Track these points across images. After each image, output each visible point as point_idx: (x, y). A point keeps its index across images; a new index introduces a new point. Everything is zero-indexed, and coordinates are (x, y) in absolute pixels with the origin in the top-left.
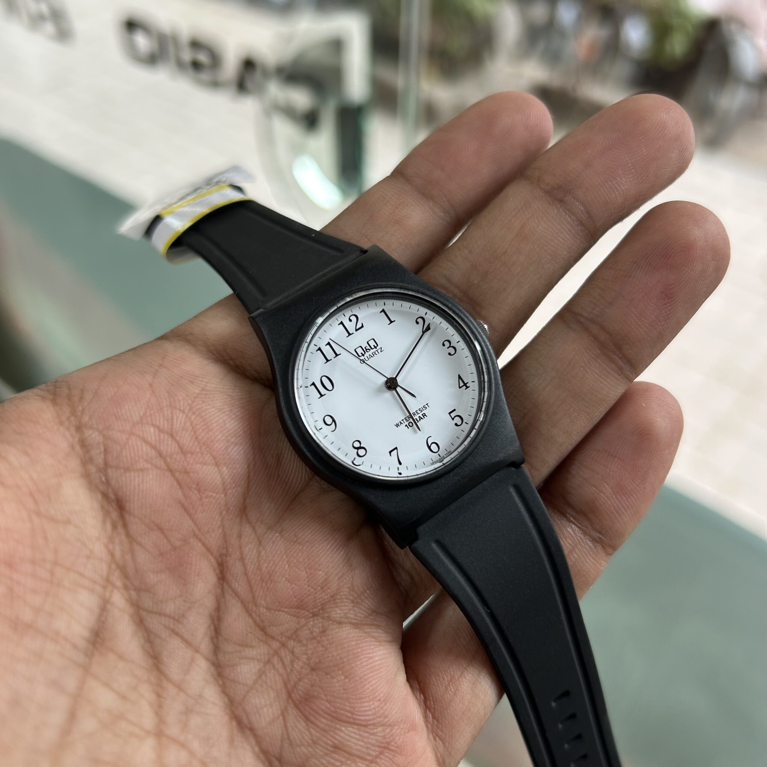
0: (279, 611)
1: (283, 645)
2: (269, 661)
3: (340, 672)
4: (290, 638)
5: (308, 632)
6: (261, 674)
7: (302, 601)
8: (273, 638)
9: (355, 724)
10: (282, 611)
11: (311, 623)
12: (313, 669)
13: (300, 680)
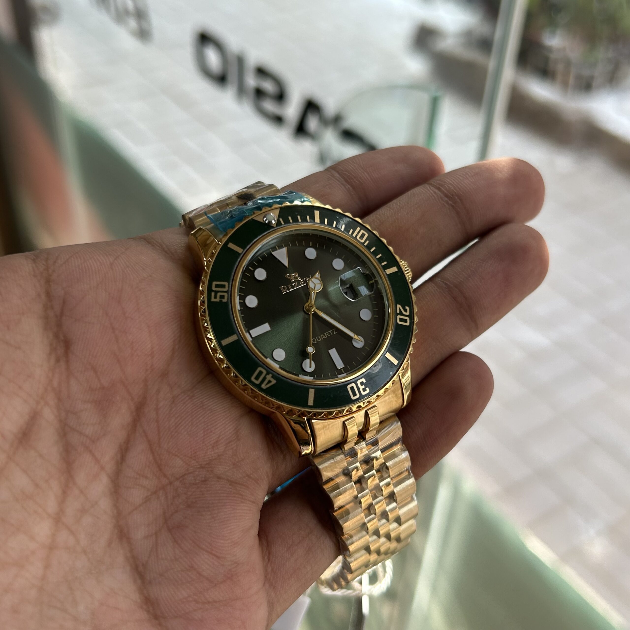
0: (176, 455)
1: (171, 483)
2: (155, 493)
3: (209, 513)
4: (177, 479)
5: (193, 479)
6: (147, 500)
7: (196, 453)
8: (165, 476)
9: (211, 553)
10: (178, 457)
11: (197, 473)
12: (189, 506)
13: (177, 512)
